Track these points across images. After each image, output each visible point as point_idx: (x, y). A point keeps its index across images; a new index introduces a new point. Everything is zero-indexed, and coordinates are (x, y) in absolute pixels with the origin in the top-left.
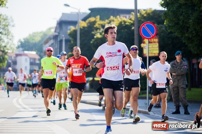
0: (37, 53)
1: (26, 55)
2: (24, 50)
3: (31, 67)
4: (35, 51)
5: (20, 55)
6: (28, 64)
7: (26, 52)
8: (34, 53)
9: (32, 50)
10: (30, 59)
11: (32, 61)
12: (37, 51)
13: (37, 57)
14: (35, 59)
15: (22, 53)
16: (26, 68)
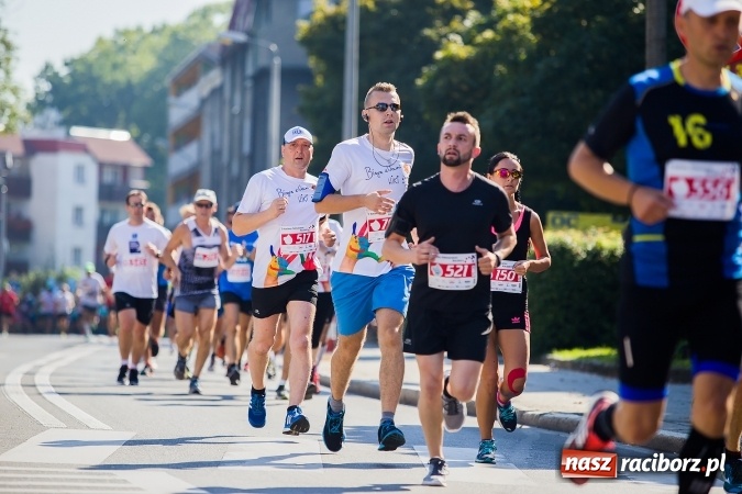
0: (137, 140)
1: (81, 147)
2: (67, 123)
3: (103, 212)
4: (126, 128)
5: (50, 147)
6: (88, 197)
7: (79, 132)
8: (121, 136)
9: (111, 125)
10: (101, 166)
11: (108, 177)
12: (135, 130)
13: (139, 159)
14: (125, 170)
15: (59, 134)
16: (78, 212)
